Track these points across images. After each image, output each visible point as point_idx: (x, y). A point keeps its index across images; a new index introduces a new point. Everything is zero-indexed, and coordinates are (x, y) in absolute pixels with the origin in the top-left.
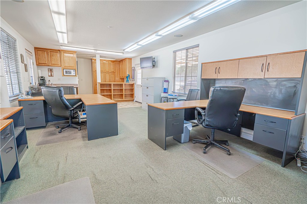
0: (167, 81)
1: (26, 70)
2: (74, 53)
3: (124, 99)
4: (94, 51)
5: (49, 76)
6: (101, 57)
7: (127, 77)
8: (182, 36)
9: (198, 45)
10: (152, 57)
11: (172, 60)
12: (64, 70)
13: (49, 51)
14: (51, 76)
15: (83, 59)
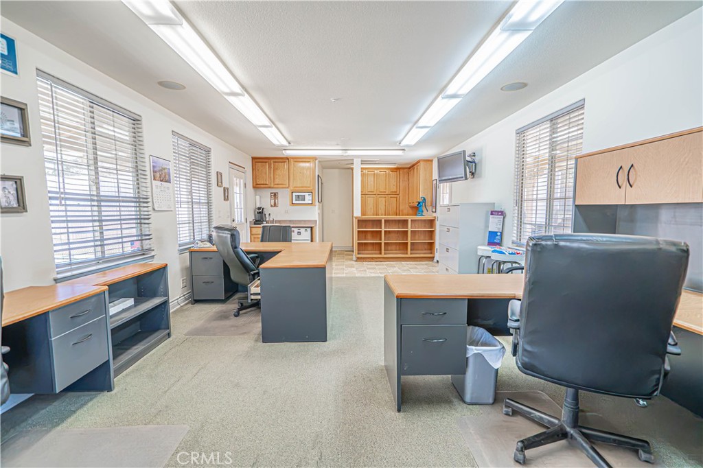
0: (498, 212)
1: (226, 198)
2: (312, 160)
3: (409, 255)
4: (341, 152)
5: (272, 206)
6: (363, 162)
7: (419, 203)
8: (525, 85)
9: (582, 103)
10: (464, 152)
11: (514, 153)
12: (294, 194)
13: (272, 161)
14: (275, 205)
15: (337, 170)
